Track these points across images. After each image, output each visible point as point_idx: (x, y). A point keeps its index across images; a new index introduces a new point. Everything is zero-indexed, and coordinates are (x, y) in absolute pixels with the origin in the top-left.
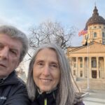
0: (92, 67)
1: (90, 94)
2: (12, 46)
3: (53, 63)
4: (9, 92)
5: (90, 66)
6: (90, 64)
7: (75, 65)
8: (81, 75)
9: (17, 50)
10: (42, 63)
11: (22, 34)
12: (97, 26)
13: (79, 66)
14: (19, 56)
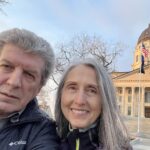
0: (146, 101)
1: (141, 140)
2: (27, 66)
4: (30, 133)
5: (143, 100)
6: (143, 97)
7: (121, 97)
8: (129, 113)
10: (74, 86)
13: (127, 99)
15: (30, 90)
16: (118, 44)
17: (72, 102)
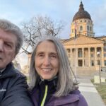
0: (79, 56)
3: (52, 54)
4: (8, 84)
6: (77, 54)
9: (12, 43)
11: (16, 27)
12: (83, 20)
14: (14, 48)
15: (9, 54)
16: (61, 22)
17: (41, 65)
